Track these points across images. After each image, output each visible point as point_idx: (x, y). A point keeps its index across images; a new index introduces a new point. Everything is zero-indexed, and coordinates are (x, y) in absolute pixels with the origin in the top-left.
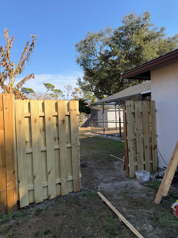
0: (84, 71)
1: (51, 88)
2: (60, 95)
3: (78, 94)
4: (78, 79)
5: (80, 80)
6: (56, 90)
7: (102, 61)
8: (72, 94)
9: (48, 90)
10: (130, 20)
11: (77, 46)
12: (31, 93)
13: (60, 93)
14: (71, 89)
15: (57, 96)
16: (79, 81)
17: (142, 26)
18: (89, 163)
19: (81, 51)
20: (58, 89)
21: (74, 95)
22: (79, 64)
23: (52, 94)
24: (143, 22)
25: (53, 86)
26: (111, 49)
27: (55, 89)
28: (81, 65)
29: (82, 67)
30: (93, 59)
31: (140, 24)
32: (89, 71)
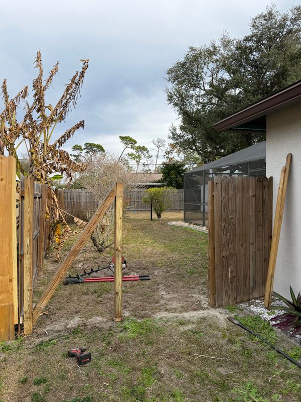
0: (180, 116)
1: (130, 143)
2: (144, 155)
3: (174, 154)
4: (171, 129)
5: (175, 130)
6: (139, 147)
7: (211, 98)
8: (164, 154)
9: (126, 147)
10: (265, 22)
11: (170, 72)
12: (99, 151)
13: (145, 152)
14: (163, 145)
15: (140, 158)
16: (173, 133)
17: (289, 33)
18: (156, 273)
19: (176, 82)
20: (142, 146)
21: (167, 156)
22: (172, 103)
23: (132, 154)
24: (290, 26)
25: (133, 140)
26: (230, 76)
27: (137, 145)
28: (176, 105)
29: (177, 108)
30: (198, 94)
31: (285, 30)
32: (188, 116)
